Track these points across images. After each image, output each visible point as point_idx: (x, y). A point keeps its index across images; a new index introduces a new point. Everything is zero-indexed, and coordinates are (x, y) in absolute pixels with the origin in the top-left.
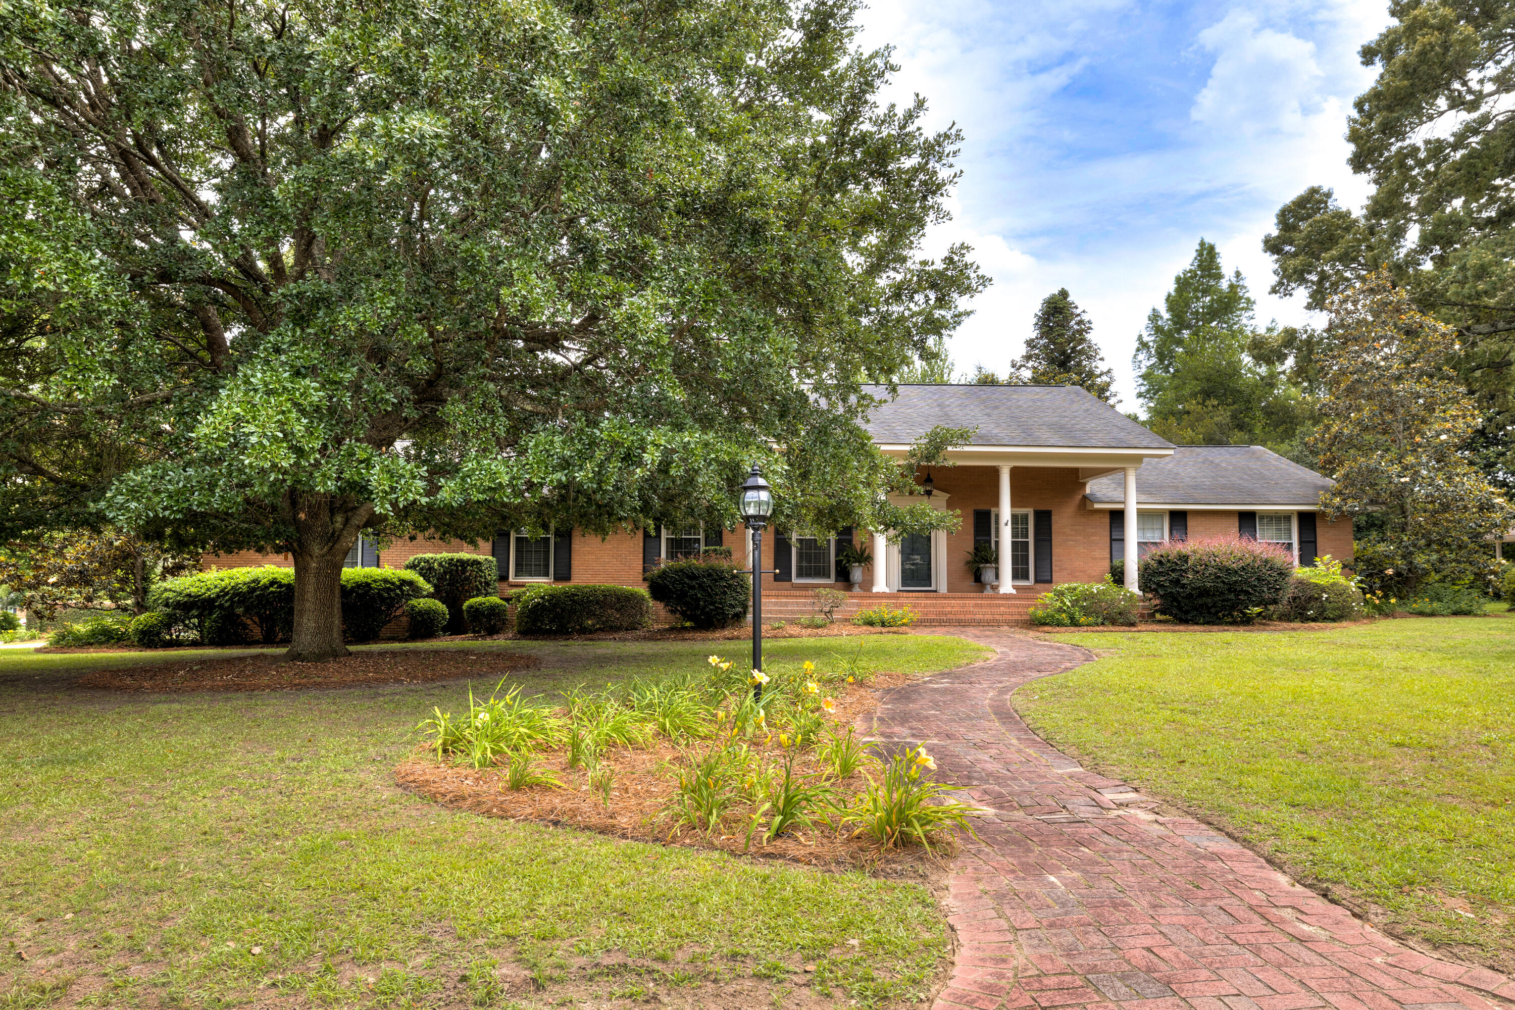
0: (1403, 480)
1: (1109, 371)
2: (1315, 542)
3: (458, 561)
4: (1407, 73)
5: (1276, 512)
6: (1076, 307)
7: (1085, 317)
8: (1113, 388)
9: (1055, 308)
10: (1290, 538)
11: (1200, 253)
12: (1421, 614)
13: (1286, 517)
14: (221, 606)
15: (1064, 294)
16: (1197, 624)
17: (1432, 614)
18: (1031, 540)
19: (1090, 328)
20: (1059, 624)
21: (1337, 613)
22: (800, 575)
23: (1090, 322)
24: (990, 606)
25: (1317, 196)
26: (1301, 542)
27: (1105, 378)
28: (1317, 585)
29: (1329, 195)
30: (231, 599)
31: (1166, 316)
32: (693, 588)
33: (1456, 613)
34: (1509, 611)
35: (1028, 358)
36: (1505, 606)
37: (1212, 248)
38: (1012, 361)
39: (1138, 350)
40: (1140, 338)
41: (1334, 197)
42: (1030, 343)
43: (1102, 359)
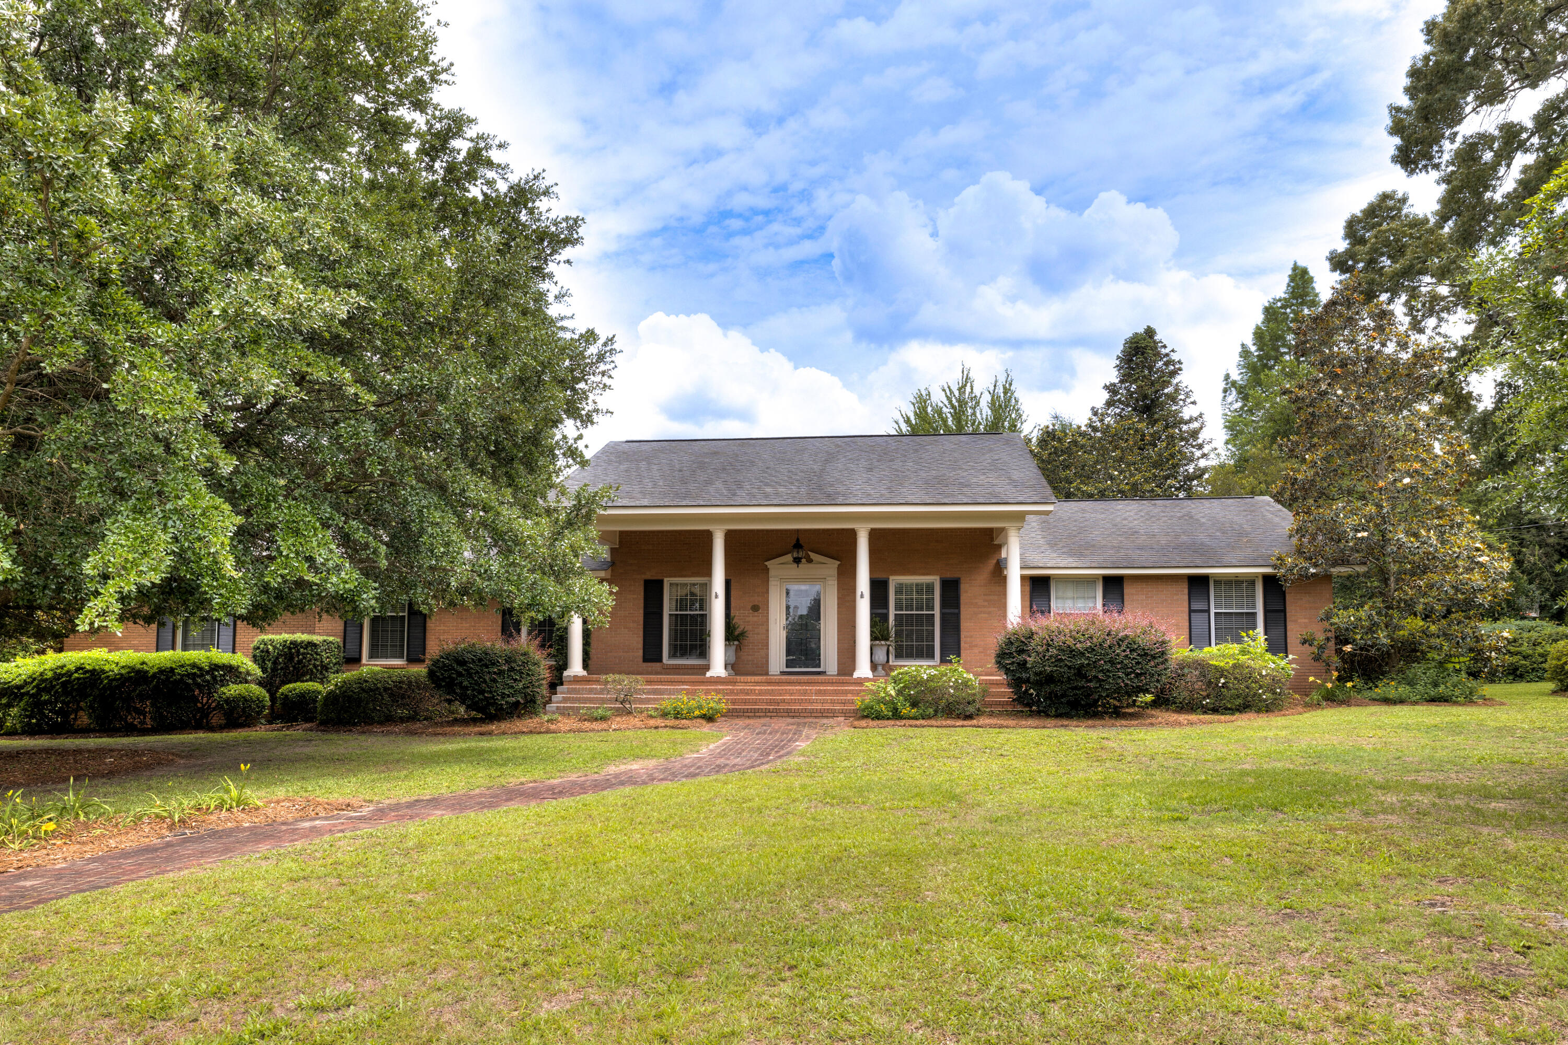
0: (1359, 535)
1: (1201, 415)
2: (1284, 611)
3: (291, 643)
4: (1449, 43)
5: (1236, 575)
6: (1165, 347)
7: (1175, 357)
8: (1202, 436)
9: (1137, 347)
10: (1254, 607)
11: (1292, 278)
12: (1387, 701)
13: (1250, 582)
14: (27, 693)
15: (1150, 332)
16: (1048, 716)
17: (1401, 701)
18: (937, 612)
19: (1180, 369)
20: (879, 717)
21: (1239, 701)
22: (673, 655)
23: (1180, 362)
24: (836, 693)
25: (1391, 203)
26: (1266, 612)
27: (1196, 425)
28: (1216, 667)
29: (1404, 200)
30: (37, 686)
31: (1253, 349)
32: (460, 674)
33: (1433, 700)
34: (1554, 692)
35: (1109, 404)
36: (1551, 686)
37: (1305, 272)
38: (1093, 408)
39: (1225, 391)
40: (1227, 377)
41: (1410, 202)
42: (1112, 389)
43: (1194, 403)
